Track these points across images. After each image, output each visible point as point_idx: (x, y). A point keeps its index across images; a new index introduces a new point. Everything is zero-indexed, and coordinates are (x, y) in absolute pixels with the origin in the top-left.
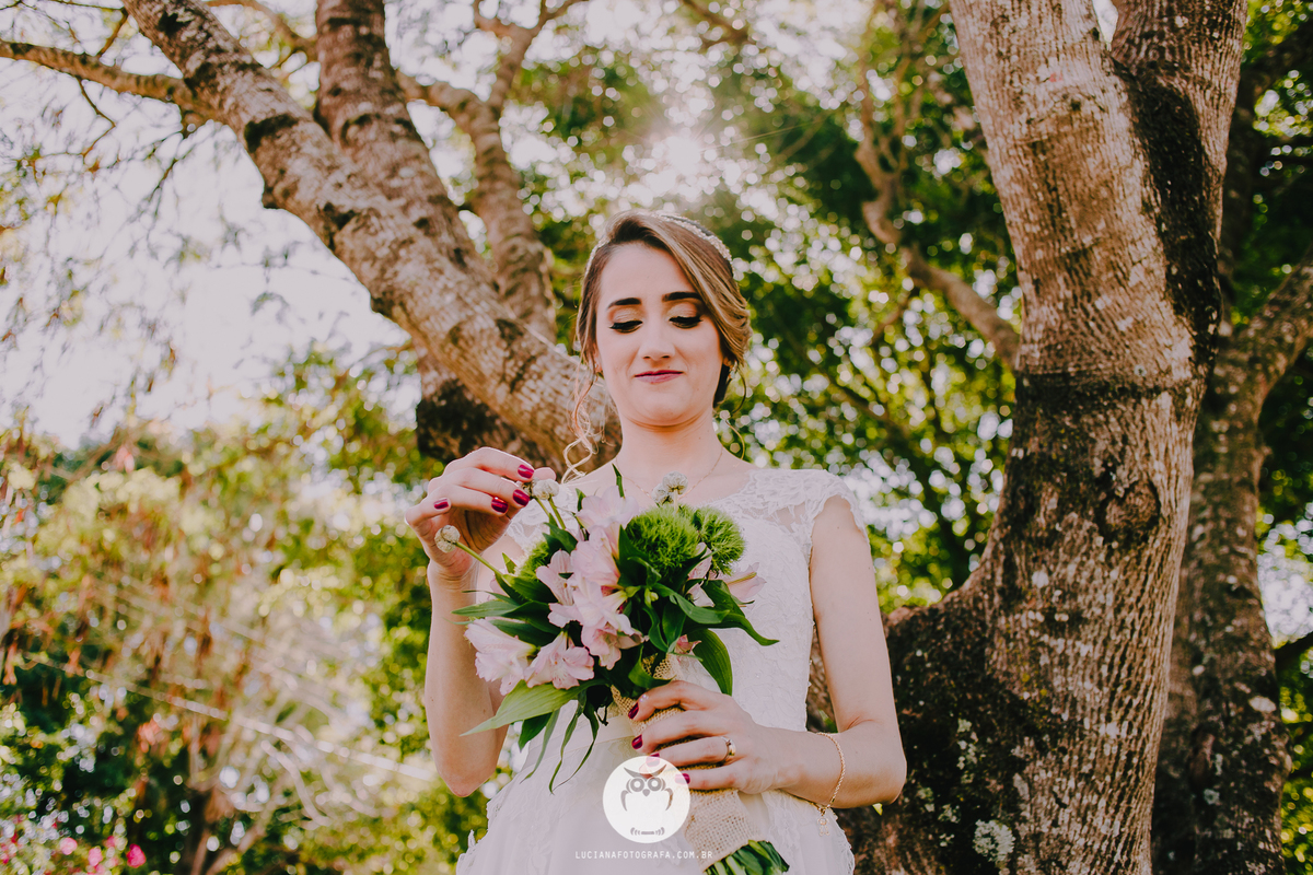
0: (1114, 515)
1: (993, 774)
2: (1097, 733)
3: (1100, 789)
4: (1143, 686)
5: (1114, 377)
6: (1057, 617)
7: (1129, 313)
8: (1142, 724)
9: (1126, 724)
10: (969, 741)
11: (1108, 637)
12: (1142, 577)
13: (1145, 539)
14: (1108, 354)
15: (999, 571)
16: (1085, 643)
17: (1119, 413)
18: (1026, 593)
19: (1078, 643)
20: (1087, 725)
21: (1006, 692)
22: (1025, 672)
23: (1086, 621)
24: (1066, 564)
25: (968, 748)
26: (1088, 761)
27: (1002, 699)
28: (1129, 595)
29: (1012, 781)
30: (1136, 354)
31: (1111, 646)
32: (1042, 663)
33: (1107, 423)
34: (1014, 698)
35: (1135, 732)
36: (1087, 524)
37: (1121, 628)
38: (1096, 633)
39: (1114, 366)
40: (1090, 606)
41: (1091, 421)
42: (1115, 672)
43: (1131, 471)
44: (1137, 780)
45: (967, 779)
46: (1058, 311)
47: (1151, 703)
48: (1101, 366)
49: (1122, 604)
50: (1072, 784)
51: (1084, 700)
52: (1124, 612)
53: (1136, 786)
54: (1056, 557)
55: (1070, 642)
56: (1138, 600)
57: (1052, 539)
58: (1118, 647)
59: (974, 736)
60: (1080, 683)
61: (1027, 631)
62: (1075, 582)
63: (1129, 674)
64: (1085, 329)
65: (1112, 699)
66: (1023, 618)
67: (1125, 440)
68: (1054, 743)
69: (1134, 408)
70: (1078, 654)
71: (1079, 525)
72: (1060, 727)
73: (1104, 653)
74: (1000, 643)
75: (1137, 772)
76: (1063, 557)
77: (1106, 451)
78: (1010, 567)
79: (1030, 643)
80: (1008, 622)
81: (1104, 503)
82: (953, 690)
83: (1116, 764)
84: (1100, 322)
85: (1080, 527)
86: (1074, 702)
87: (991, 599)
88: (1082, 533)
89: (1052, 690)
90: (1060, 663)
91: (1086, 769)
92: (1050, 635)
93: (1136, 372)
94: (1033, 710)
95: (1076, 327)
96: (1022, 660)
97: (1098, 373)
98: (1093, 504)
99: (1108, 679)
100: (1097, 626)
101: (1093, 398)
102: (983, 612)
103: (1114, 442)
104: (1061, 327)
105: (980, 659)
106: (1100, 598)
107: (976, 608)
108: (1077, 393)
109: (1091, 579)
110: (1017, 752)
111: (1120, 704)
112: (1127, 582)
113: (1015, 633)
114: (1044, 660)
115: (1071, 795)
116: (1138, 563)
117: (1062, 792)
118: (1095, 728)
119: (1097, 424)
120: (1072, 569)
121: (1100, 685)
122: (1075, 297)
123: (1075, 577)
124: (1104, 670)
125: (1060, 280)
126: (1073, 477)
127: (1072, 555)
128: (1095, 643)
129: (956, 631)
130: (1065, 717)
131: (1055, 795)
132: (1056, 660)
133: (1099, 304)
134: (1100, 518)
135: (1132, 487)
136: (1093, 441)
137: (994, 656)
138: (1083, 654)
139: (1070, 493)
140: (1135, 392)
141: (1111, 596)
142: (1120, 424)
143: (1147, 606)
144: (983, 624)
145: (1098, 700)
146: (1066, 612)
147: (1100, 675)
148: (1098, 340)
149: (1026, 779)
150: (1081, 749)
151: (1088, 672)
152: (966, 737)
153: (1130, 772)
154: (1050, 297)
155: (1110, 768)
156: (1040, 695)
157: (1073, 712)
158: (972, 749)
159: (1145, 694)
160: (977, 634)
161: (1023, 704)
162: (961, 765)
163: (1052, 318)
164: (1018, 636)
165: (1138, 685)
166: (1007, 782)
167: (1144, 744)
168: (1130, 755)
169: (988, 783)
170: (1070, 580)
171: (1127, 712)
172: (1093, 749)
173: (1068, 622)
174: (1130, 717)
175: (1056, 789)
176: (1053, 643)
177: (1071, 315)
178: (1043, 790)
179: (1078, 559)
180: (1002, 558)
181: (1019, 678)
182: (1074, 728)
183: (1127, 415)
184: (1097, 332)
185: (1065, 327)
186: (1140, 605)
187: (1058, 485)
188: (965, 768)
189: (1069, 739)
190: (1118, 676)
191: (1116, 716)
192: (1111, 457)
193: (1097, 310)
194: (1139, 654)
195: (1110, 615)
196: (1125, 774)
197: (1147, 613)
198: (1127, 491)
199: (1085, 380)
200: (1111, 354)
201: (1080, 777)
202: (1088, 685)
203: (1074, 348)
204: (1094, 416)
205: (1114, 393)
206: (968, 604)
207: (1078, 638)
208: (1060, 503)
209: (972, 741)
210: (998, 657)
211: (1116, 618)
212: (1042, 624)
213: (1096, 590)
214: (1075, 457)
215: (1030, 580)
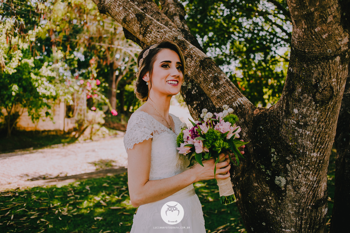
0: (318, 96)
1: (281, 163)
2: (310, 155)
3: (311, 169)
4: (325, 142)
5: (320, 54)
6: (300, 123)
7: (326, 32)
8: (324, 152)
9: (319, 152)
10: (274, 154)
11: (315, 130)
12: (327, 113)
13: (328, 103)
14: (318, 46)
15: (285, 105)
16: (308, 131)
17: (321, 65)
18: (292, 114)
19: (306, 131)
20: (307, 154)
21: (285, 142)
22: (290, 137)
23: (308, 125)
24: (303, 108)
25: (274, 156)
26: (308, 162)
27: (284, 144)
28: (322, 119)
29: (286, 166)
30: (328, 45)
31: (316, 132)
32: (295, 135)
33: (317, 68)
34: (287, 144)
35: (322, 154)
36: (310, 98)
37: (319, 128)
38: (311, 129)
39: (320, 50)
40: (310, 121)
41: (312, 67)
42: (317, 139)
43: (324, 83)
44: (322, 166)
45: (273, 165)
46: (302, 31)
47: (327, 146)
48: (316, 50)
49: (320, 121)
50: (302, 168)
51: (307, 146)
52: (320, 123)
53: (321, 168)
54: (301, 105)
55: (304, 130)
56: (325, 119)
57: (299, 101)
58: (318, 133)
59: (276, 153)
60: (306, 142)
61: (291, 125)
62: (306, 114)
63: (321, 140)
64: (311, 38)
65: (315, 146)
66: (291, 121)
67: (323, 73)
68: (298, 157)
69: (327, 63)
70: (306, 134)
71: (307, 98)
72: (300, 154)
73: (314, 134)
74: (284, 127)
75: (322, 164)
76: (302, 106)
77: (316, 77)
78: (287, 104)
79: (292, 129)
80: (286, 121)
81: (315, 93)
82: (270, 140)
83: (316, 163)
84: (316, 36)
85: (308, 98)
86: (304, 147)
87: (282, 113)
88: (309, 100)
89: (298, 143)
90: (301, 136)
91: (307, 164)
92: (298, 128)
93: (328, 52)
94: (292, 148)
95: (308, 37)
96: (290, 133)
97: (315, 53)
98: (312, 92)
99: (314, 141)
100: (312, 127)
101: (313, 60)
102: (279, 117)
103: (319, 74)
104: (303, 37)
105: (278, 131)
106: (313, 119)
107: (278, 115)
108: (308, 58)
109: (311, 113)
110: (287, 158)
111: (318, 147)
112: (321, 115)
113: (288, 125)
114: (296, 134)
115: (302, 171)
116: (325, 110)
117: (300, 170)
118: (310, 154)
119: (314, 68)
120: (305, 110)
121: (312, 143)
122: (308, 28)
123: (306, 112)
124: (313, 139)
125: (303, 22)
126: (306, 83)
127: (305, 106)
128: (311, 131)
129: (271, 122)
130: (301, 151)
131: (298, 171)
132: (299, 135)
133: (316, 30)
134: (314, 96)
135: (324, 88)
136: (313, 73)
137: (282, 131)
138: (307, 134)
139: (305, 88)
140: (327, 58)
141: (316, 119)
142: (322, 69)
143: (328, 121)
144: (279, 120)
145: (311, 147)
146: (303, 122)
147: (312, 140)
148: (315, 42)
149: (290, 165)
150: (306, 160)
151: (309, 139)
152: (274, 153)
153: (320, 165)
154: (300, 27)
155: (314, 164)
156: (294, 144)
157: (304, 150)
158: (275, 157)
159: (326, 144)
160: (277, 123)
161: (290, 146)
162: (272, 161)
163: (300, 33)
164: (289, 126)
165: (324, 142)
166: (285, 166)
167: (325, 157)
168: (320, 161)
169: (279, 166)
170: (304, 113)
171: (320, 150)
172: (309, 159)
173: (303, 125)
174: (321, 151)
175: (298, 169)
176: (299, 130)
177: (307, 34)
178: (294, 169)
179: (307, 107)
180: (286, 101)
181: (289, 138)
182: (304, 154)
183: (324, 66)
184: (315, 39)
185: (305, 37)
186: (325, 121)
187: (301, 85)
188: (273, 162)
189: (302, 157)
190: (318, 140)
191: (316, 151)
192: (318, 78)
193: (315, 32)
194: (324, 134)
195: (316, 124)
196: (318, 165)
197: (328, 123)
198: (322, 90)
199: (310, 55)
200: (319, 46)
201: (305, 166)
202: (308, 142)
203: (307, 44)
204: (313, 66)
205: (320, 59)
206: (275, 114)
207: (306, 130)
208: (302, 90)
209: (275, 154)
210: (283, 131)
211: (317, 125)
212: (296, 124)
213: (312, 117)
214: (307, 77)
215: (293, 110)
